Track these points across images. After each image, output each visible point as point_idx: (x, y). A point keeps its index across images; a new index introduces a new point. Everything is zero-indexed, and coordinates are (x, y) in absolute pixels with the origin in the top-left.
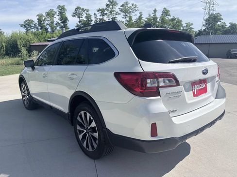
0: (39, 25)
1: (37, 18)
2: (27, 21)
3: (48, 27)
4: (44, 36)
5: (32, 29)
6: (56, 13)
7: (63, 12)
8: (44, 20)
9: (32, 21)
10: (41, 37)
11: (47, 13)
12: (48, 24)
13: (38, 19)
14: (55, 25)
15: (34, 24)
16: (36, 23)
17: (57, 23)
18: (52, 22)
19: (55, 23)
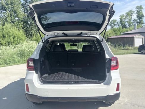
0: (120, 23)
2: (112, 21)
4: (120, 31)
6: (134, 12)
7: (140, 11)
8: (125, 19)
9: (116, 21)
10: (118, 32)
11: (127, 13)
12: (126, 22)
13: (120, 19)
14: (132, 22)
15: (117, 23)
17: (135, 20)
18: (130, 20)
19: (133, 20)
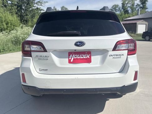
0: (122, 8)
1: (122, 2)
2: (114, 6)
3: (129, 9)
4: (122, 17)
5: (117, 11)
8: (127, 4)
9: (118, 6)
10: (120, 18)
12: (129, 7)
13: (122, 4)
14: (135, 7)
15: (119, 8)
16: (120, 7)
17: (138, 5)
18: (133, 5)
19: (136, 5)
